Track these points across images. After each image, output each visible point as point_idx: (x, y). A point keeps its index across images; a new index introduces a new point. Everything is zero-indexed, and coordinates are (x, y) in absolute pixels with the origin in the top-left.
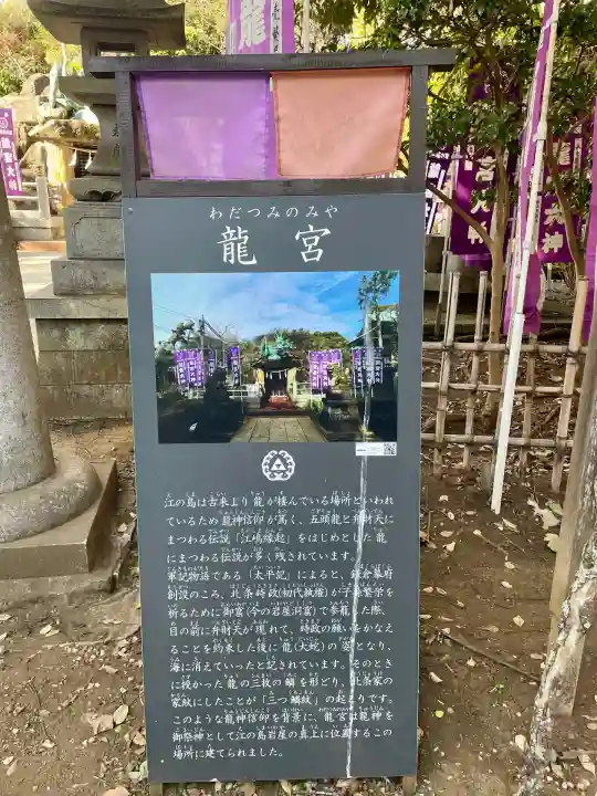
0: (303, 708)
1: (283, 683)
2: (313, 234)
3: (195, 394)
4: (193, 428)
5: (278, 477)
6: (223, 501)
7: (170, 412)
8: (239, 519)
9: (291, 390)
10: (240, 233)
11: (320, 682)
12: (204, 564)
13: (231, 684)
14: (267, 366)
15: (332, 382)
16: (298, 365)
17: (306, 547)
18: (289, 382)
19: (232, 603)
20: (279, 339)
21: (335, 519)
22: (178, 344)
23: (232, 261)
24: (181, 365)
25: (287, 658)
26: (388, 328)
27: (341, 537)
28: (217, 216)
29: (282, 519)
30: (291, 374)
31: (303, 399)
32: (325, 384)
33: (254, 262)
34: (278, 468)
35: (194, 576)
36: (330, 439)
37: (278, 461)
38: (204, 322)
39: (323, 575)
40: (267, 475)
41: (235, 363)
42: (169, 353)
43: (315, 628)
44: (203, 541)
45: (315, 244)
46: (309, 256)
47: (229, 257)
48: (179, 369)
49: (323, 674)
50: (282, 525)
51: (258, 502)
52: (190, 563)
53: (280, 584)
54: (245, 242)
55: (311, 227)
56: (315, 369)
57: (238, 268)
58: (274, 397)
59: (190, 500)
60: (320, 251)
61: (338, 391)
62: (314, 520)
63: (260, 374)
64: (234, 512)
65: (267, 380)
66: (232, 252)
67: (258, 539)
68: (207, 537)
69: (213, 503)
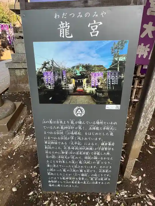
0: (85, 177)
1: (79, 171)
2: (95, 24)
3: (51, 87)
4: (50, 99)
5: (79, 115)
6: (61, 122)
7: (43, 93)
8: (66, 128)
9: (84, 86)
10: (66, 24)
11: (90, 171)
12: (56, 140)
13: (64, 170)
14: (76, 78)
15: (99, 84)
16: (87, 77)
17: (87, 136)
18: (84, 83)
19: (64, 150)
20: (81, 68)
21: (97, 128)
22: (44, 69)
23: (63, 37)
24: (45, 77)
25: (81, 165)
26: (122, 63)
27: (99, 134)
28: (57, 17)
29: (80, 128)
30: (85, 81)
31: (89, 89)
32: (97, 84)
33: (72, 37)
34: (79, 112)
35: (52, 143)
36: (97, 103)
37: (79, 110)
38: (53, 61)
39: (93, 144)
40: (75, 114)
41: (64, 76)
42: (41, 73)
43: (89, 158)
44: (55, 133)
45: (96, 29)
46: (93, 34)
47: (62, 35)
48: (45, 78)
49: (91, 169)
50: (80, 130)
51: (72, 122)
52: (51, 139)
53: (79, 146)
54: (68, 29)
55: (95, 21)
56: (93, 79)
57: (65, 39)
58: (78, 89)
59: (51, 121)
60: (98, 32)
61: (101, 87)
62: (90, 129)
63: (73, 80)
64: (64, 125)
65: (76, 83)
66: (63, 33)
67: (72, 133)
68: (56, 132)
69: (58, 122)
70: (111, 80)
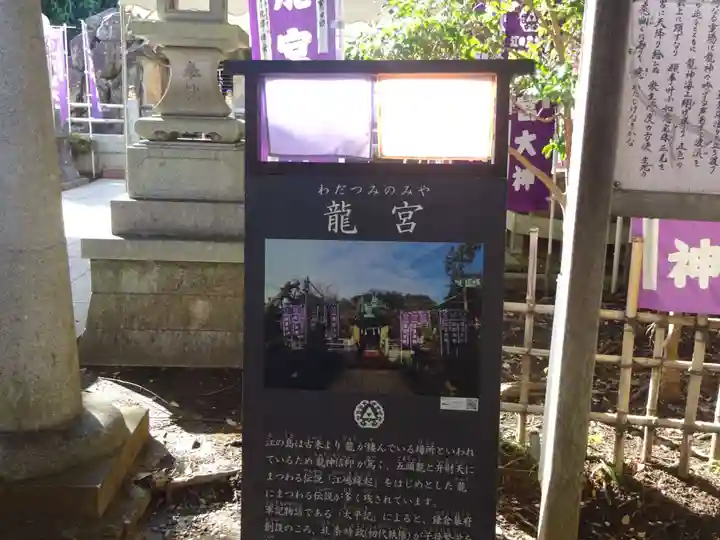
2: (408, 210)
3: (298, 345)
4: (294, 375)
5: (369, 425)
6: (319, 443)
8: (332, 462)
9: (384, 346)
10: (343, 206)
12: (299, 500)
14: (363, 323)
15: (421, 340)
16: (390, 324)
17: (392, 492)
18: (382, 338)
20: (374, 300)
21: (420, 467)
22: (285, 301)
23: (336, 230)
24: (286, 319)
27: (425, 484)
28: (324, 192)
29: (371, 464)
30: (384, 331)
31: (394, 354)
32: (414, 342)
33: (355, 231)
34: (369, 416)
35: (289, 511)
36: (416, 392)
37: (369, 410)
38: (309, 282)
39: (407, 519)
40: (359, 422)
41: (334, 319)
42: (277, 308)
44: (298, 479)
45: (410, 218)
46: (403, 228)
47: (333, 227)
48: (285, 322)
50: (370, 470)
51: (349, 446)
52: (285, 499)
53: (366, 525)
54: (348, 215)
55: (406, 204)
56: (407, 328)
57: (340, 236)
58: (370, 351)
59: (289, 441)
60: (414, 224)
61: (427, 349)
62: (400, 466)
63: (356, 330)
64: (327, 454)
65: (361, 335)
66: (336, 222)
67: (348, 480)
68: (302, 476)
69: (309, 445)
70: (450, 333)
